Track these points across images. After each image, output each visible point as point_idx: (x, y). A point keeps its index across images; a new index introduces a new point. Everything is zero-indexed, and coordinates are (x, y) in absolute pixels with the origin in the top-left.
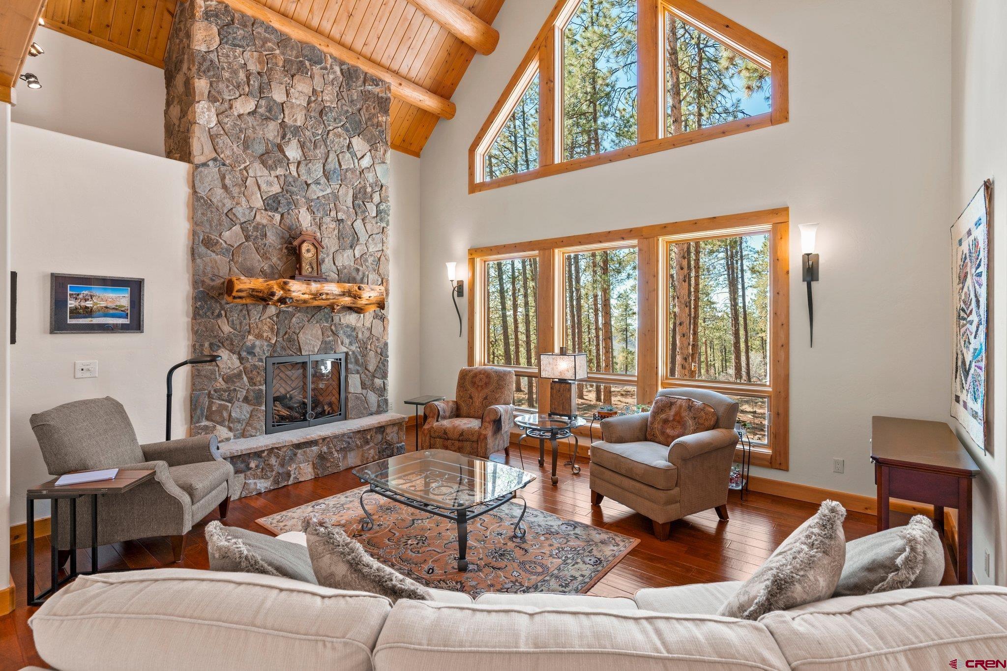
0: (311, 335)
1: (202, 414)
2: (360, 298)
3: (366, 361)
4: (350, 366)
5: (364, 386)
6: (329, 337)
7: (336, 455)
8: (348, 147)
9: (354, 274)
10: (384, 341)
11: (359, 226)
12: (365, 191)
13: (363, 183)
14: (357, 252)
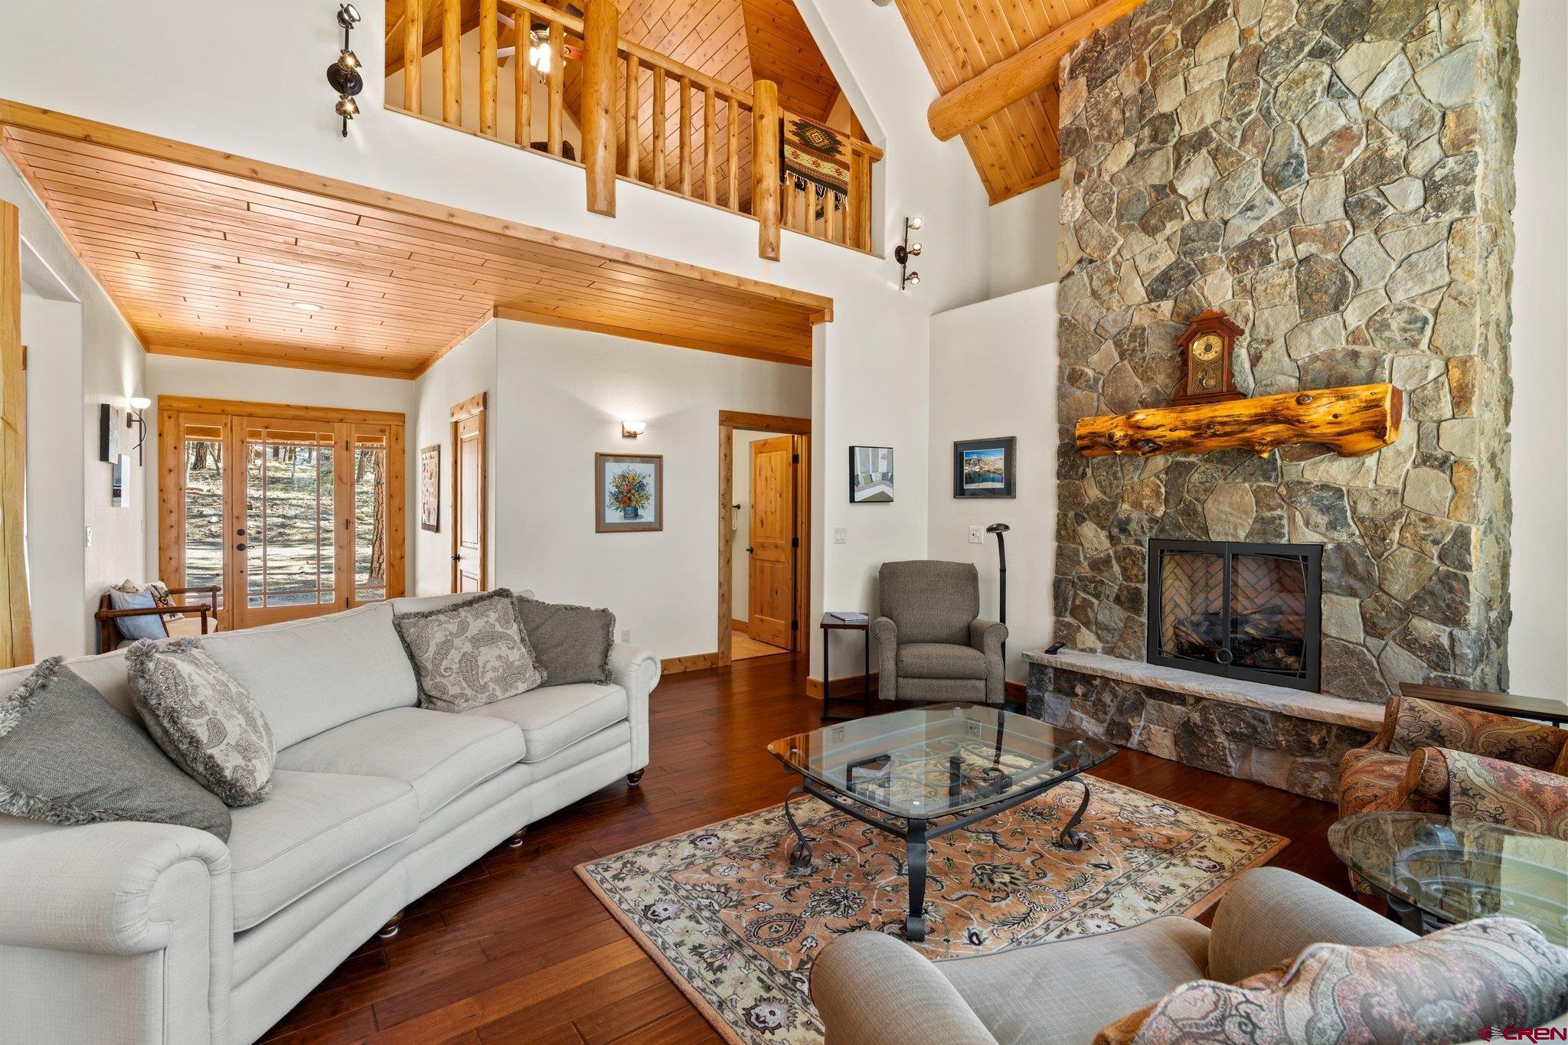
0: (1231, 505)
1: (1066, 606)
2: (1299, 421)
3: (1383, 570)
4: (1325, 575)
5: (1371, 627)
6: (1271, 509)
7: (1222, 739)
8: (1329, 87)
10: (1454, 524)
11: (1361, 250)
12: (1382, 158)
13: (1375, 144)
14: (1354, 315)
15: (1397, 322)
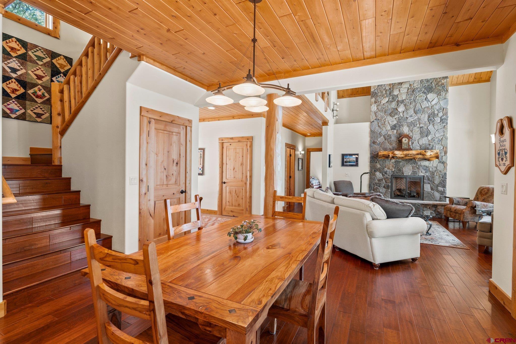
0: (408, 169)
1: (372, 189)
2: (425, 155)
3: (434, 180)
4: (425, 181)
5: (432, 189)
6: (415, 169)
8: (426, 99)
9: (428, 146)
10: (444, 172)
11: (431, 127)
12: (434, 113)
13: (433, 110)
14: (430, 138)
15: (436, 140)
